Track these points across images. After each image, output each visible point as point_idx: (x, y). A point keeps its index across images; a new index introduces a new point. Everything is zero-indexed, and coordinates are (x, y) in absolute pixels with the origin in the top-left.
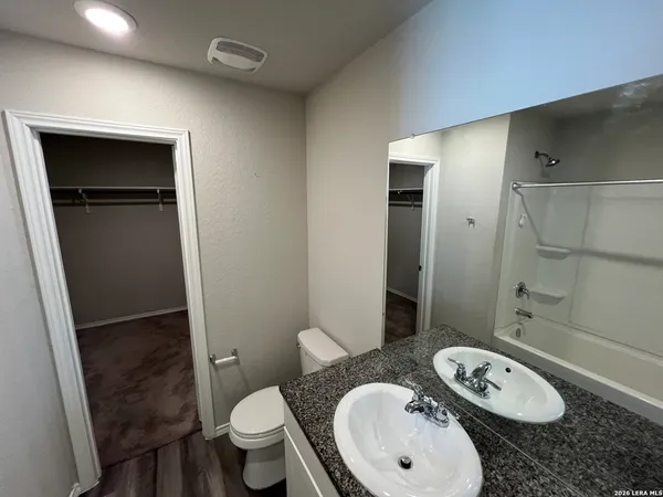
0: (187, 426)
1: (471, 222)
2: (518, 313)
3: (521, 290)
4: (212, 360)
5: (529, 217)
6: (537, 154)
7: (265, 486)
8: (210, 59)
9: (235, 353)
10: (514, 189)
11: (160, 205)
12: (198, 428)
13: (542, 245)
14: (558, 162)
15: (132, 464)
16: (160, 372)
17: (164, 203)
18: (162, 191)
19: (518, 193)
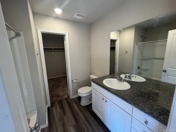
0: (66, 97)
1: (127, 52)
2: (138, 73)
3: (139, 68)
4: (72, 81)
5: (140, 51)
6: (141, 36)
7: (87, 105)
8: (74, 17)
9: (76, 80)
10: (136, 44)
11: (53, 52)
12: (69, 97)
13: (143, 57)
14: (146, 38)
15: (57, 103)
16: (57, 88)
17: (54, 52)
18: (54, 49)
19: (137, 45)
